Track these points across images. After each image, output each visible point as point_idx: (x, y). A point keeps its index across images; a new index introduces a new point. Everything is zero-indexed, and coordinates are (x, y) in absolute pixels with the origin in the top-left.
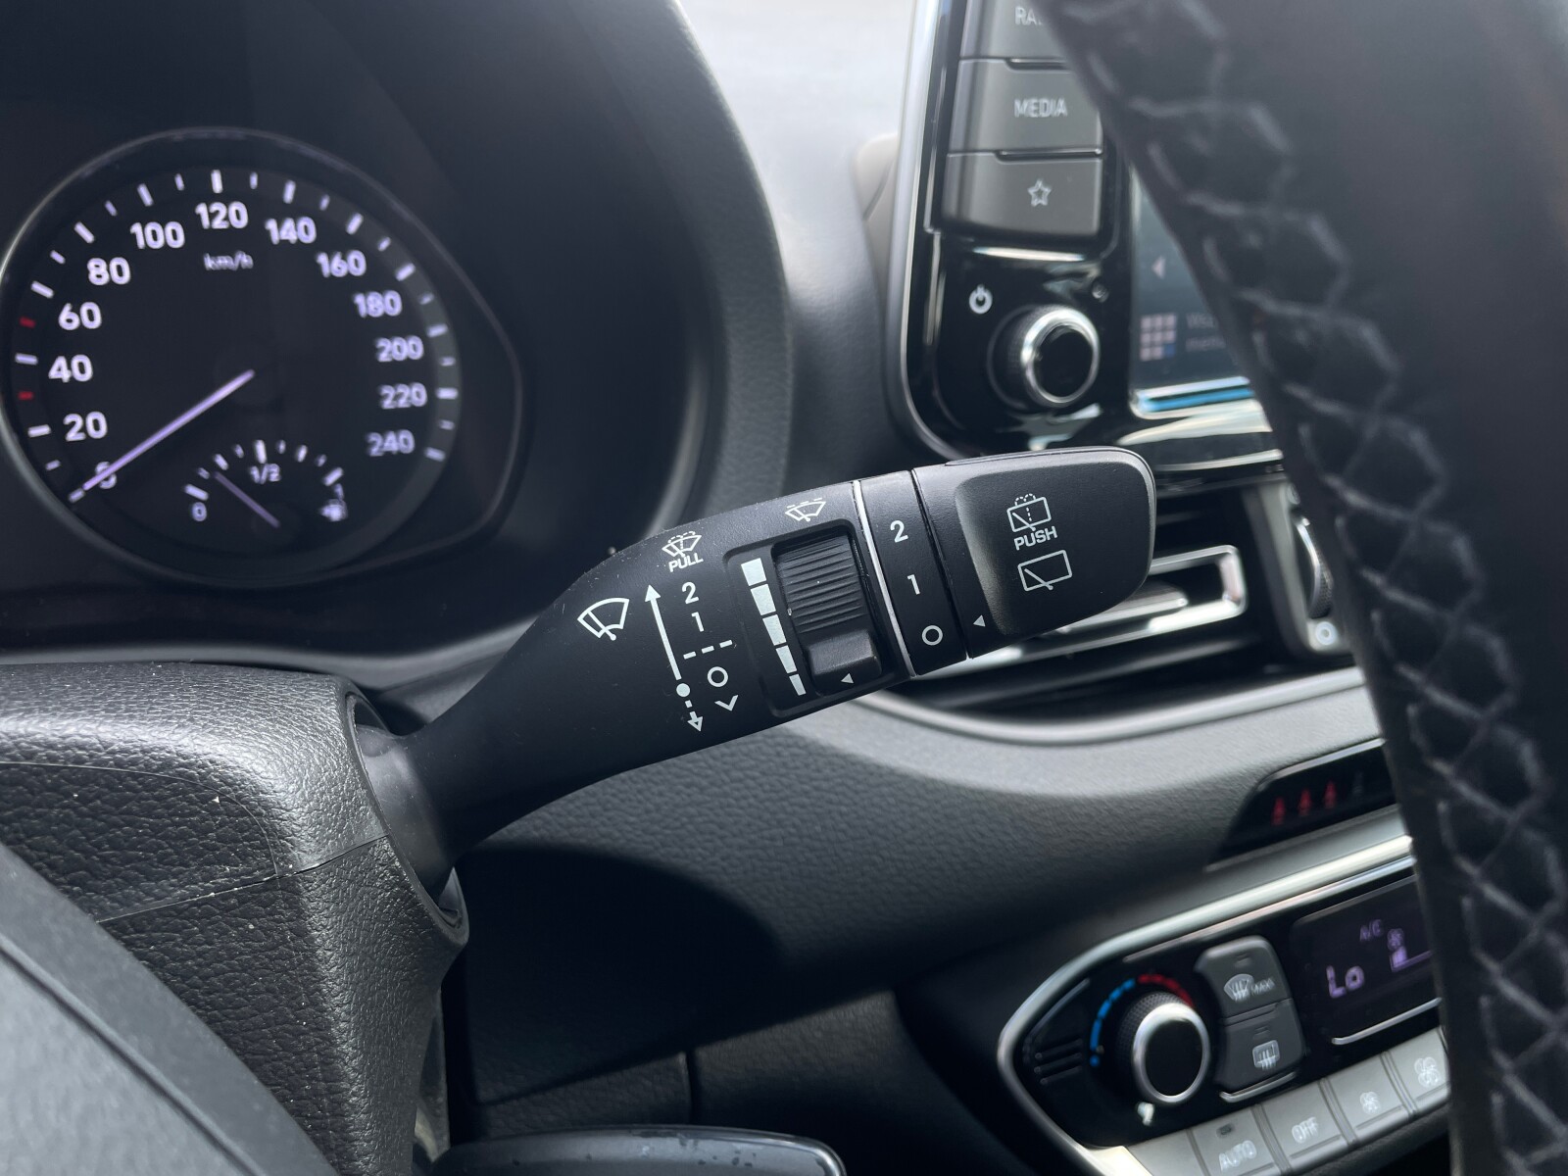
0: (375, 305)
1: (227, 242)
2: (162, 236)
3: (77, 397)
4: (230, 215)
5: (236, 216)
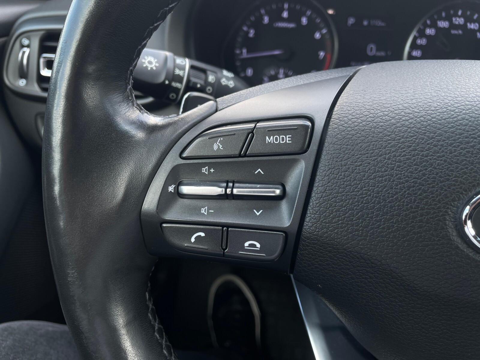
2: (443, 24)
4: (460, 21)
5: (461, 21)
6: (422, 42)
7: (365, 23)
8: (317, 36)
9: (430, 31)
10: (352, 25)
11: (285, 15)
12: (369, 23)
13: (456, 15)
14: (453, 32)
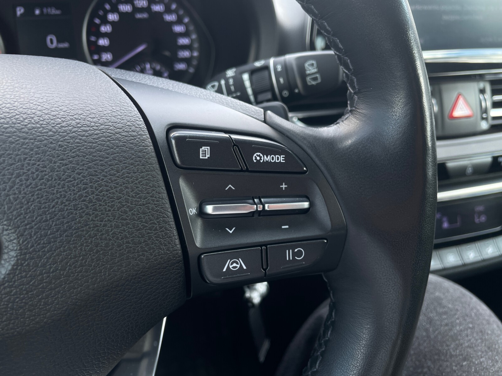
0: (178, 29)
1: (142, 10)
2: (125, 8)
3: (104, 49)
7: (37, 12)
9: (112, 17)
10: (21, 15)
12: (42, 12)
14: (139, 16)
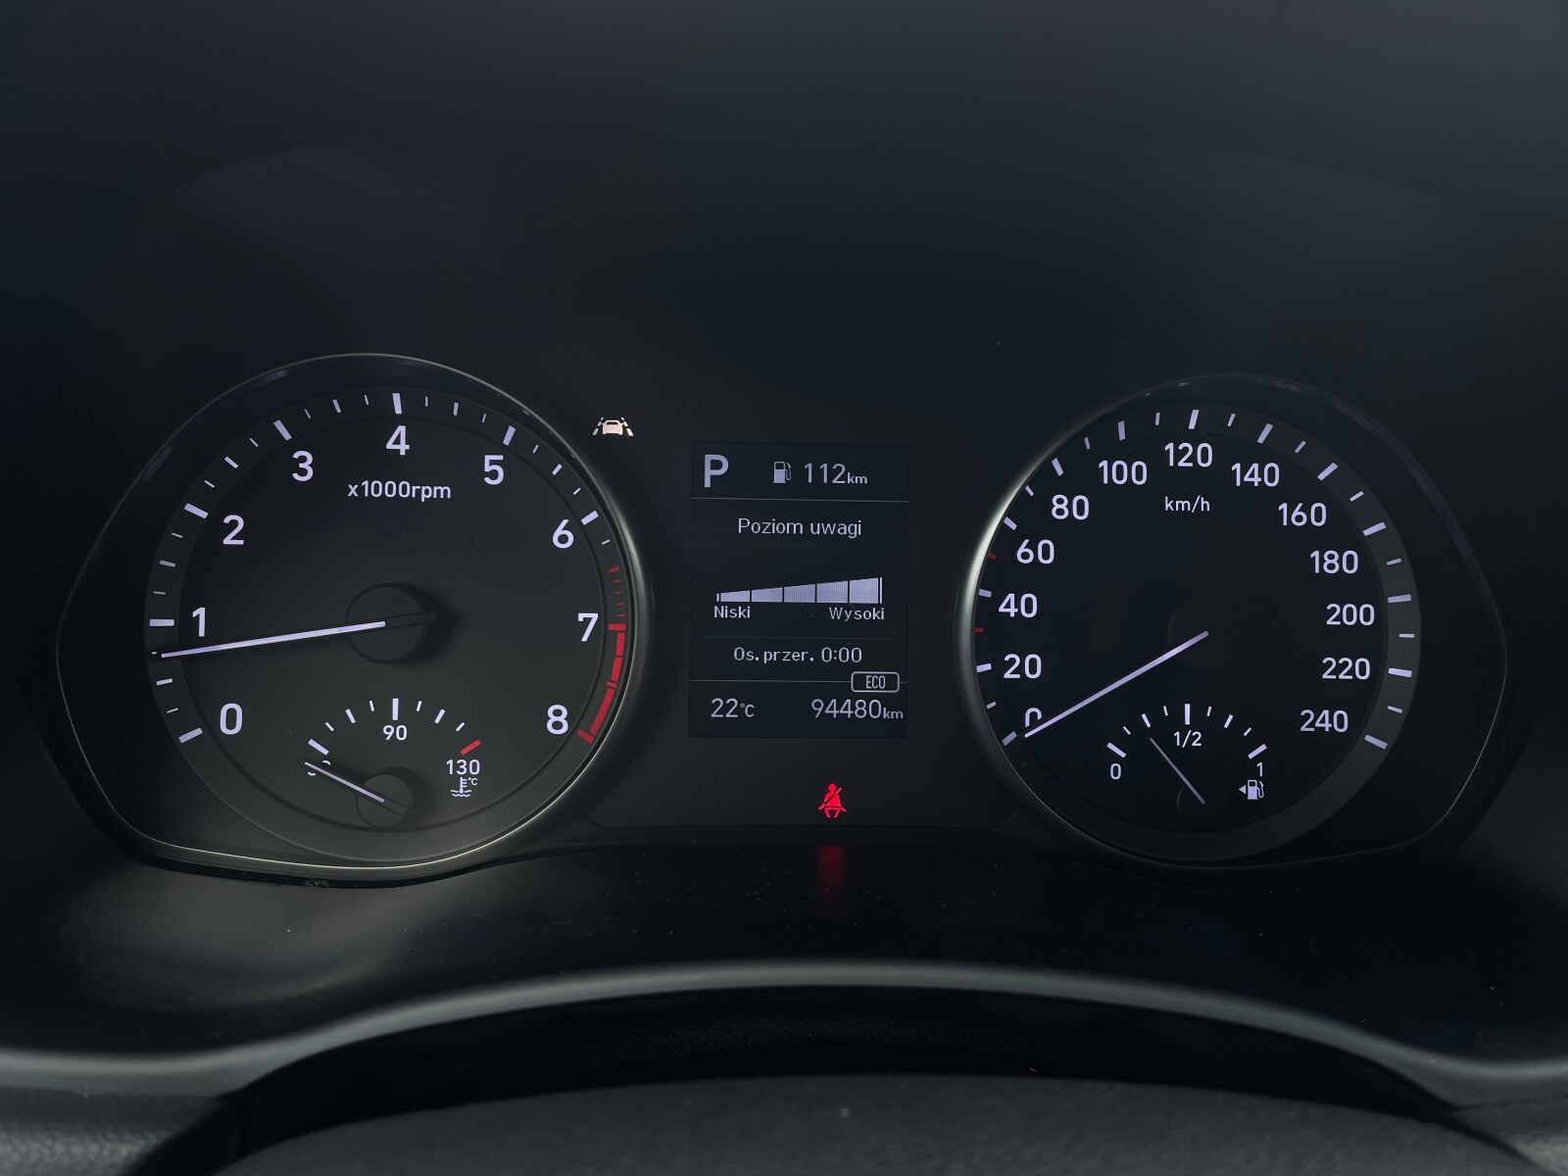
1: (1189, 482)
4: (1195, 455)
5: (1204, 454)
6: (1040, 553)
7: (780, 475)
8: (562, 536)
11: (399, 442)
13: (1181, 434)
